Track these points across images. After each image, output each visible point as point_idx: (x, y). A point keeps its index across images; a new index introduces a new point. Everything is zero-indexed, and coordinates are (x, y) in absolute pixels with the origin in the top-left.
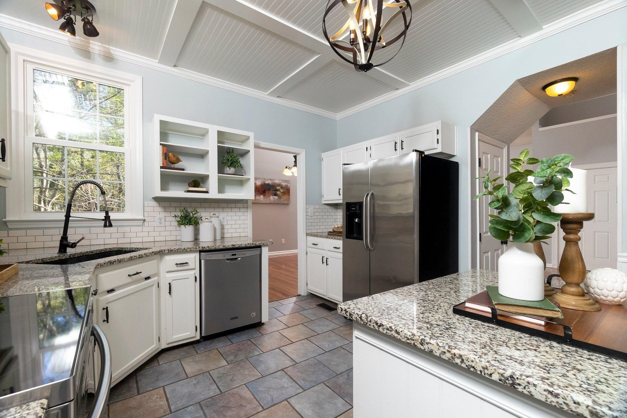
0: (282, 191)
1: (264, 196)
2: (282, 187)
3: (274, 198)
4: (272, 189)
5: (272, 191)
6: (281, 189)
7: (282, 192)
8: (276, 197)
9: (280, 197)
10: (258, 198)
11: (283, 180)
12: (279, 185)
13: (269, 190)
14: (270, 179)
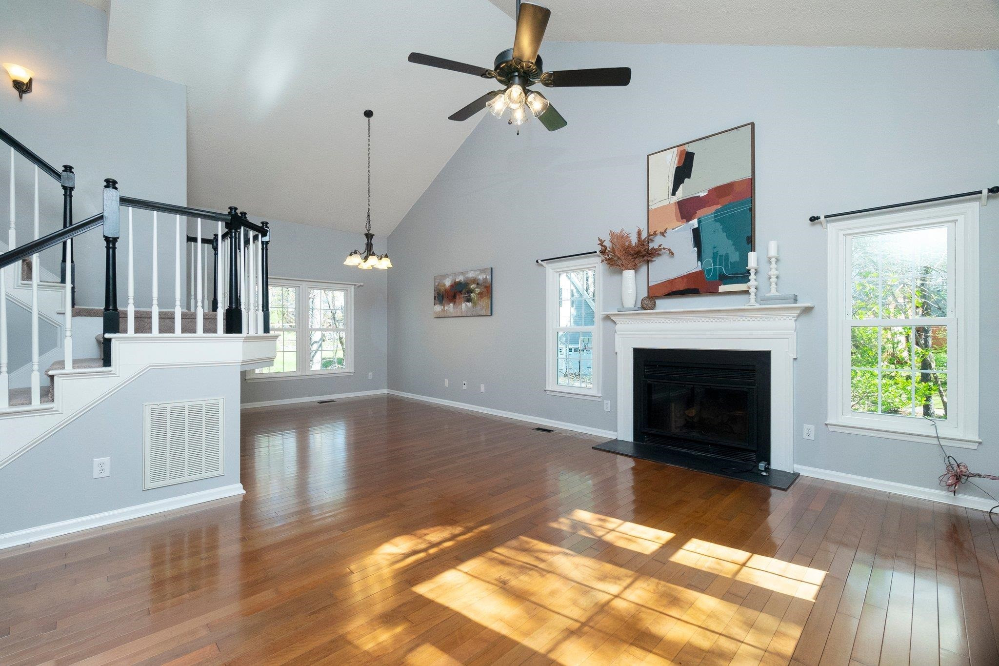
0: (478, 290)
1: (454, 305)
2: (478, 284)
3: (466, 305)
4: (464, 291)
5: (465, 294)
6: (477, 288)
7: (479, 294)
8: (469, 304)
9: (475, 304)
10: (447, 308)
11: (479, 270)
12: (475, 281)
13: (461, 292)
14: (462, 273)
